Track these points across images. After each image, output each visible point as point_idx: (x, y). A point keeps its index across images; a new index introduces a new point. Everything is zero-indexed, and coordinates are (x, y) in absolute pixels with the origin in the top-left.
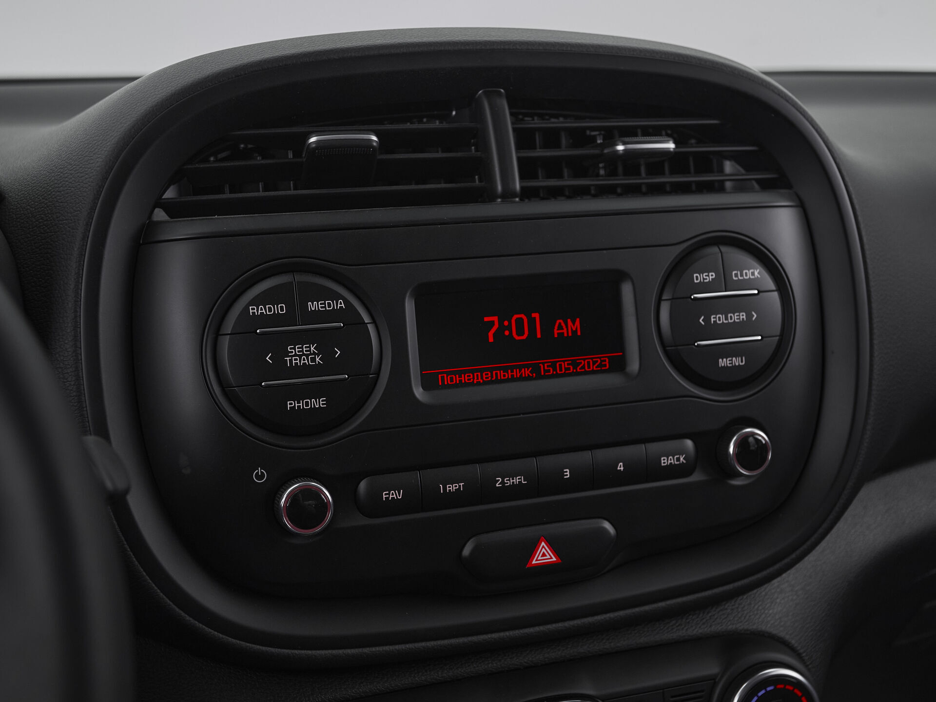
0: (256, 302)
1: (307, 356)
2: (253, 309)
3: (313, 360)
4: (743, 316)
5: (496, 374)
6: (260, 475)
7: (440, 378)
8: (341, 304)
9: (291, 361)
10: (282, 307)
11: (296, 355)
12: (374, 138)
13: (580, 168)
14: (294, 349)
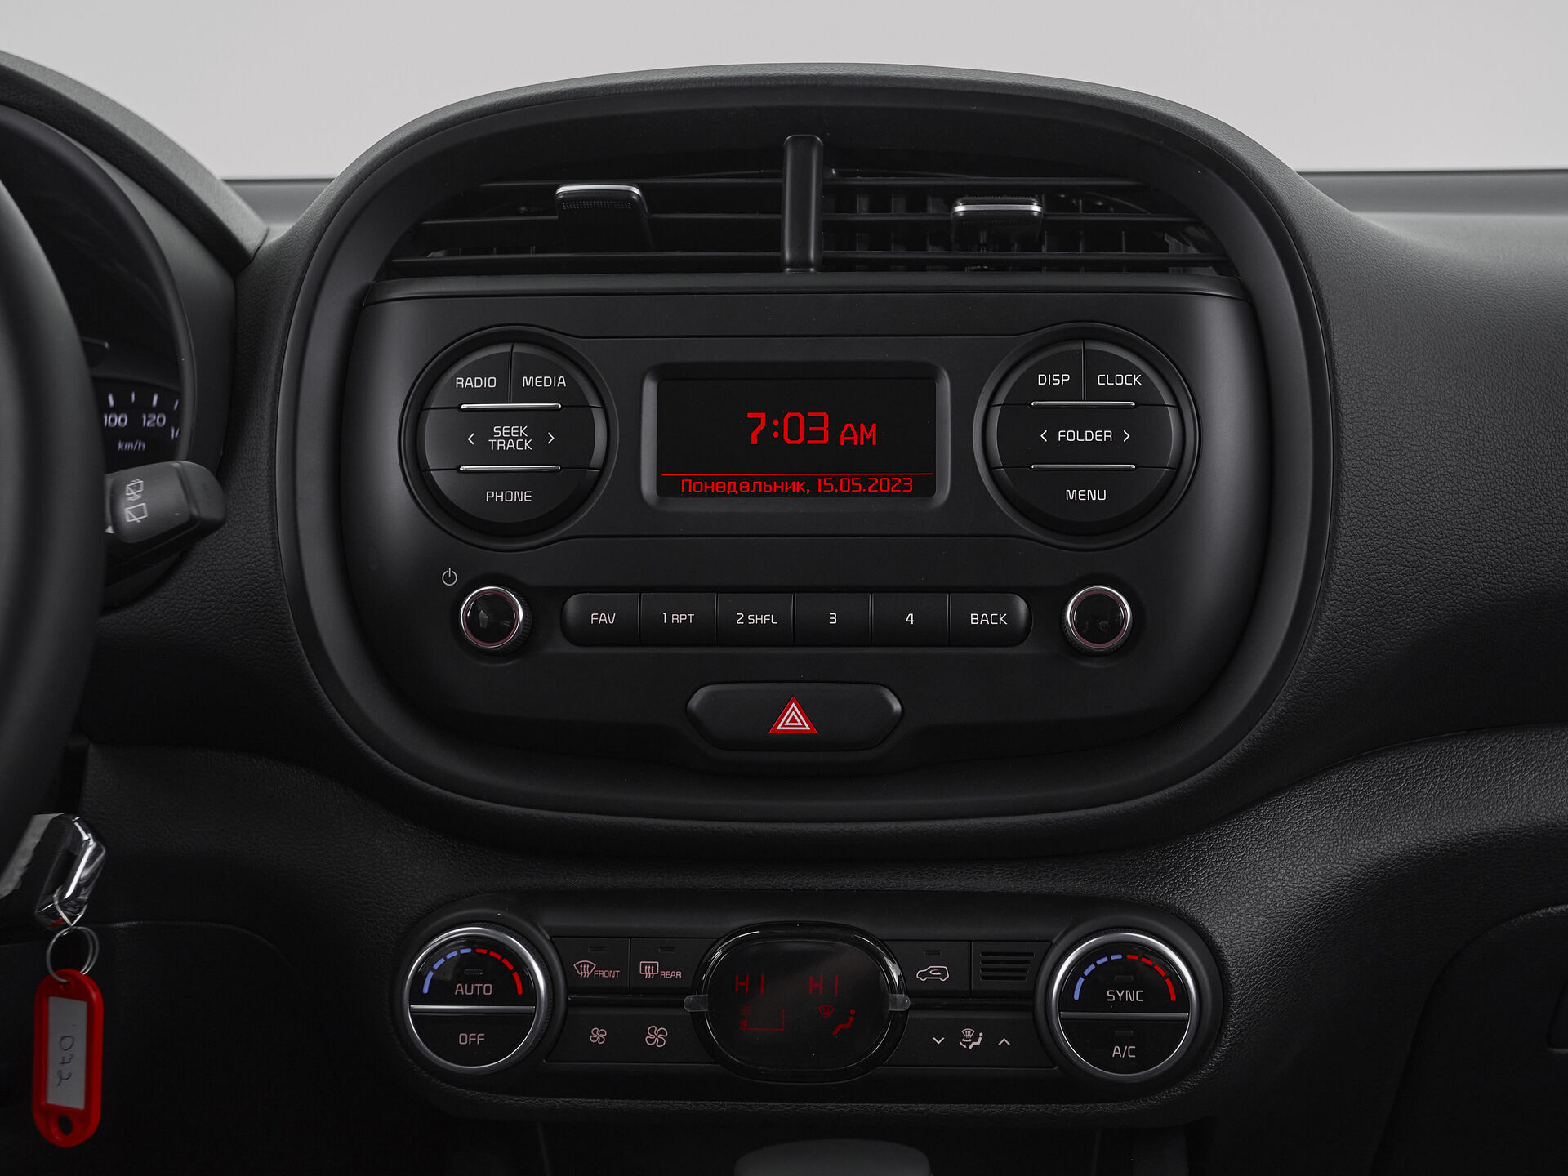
0: (464, 374)
1: (515, 439)
2: (459, 382)
3: (522, 445)
4: (1108, 435)
5: (758, 485)
6: (450, 577)
7: (683, 484)
8: (562, 381)
9: (495, 443)
10: (492, 381)
11: (502, 437)
12: (636, 191)
13: (915, 237)
14: (501, 430)
